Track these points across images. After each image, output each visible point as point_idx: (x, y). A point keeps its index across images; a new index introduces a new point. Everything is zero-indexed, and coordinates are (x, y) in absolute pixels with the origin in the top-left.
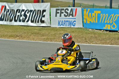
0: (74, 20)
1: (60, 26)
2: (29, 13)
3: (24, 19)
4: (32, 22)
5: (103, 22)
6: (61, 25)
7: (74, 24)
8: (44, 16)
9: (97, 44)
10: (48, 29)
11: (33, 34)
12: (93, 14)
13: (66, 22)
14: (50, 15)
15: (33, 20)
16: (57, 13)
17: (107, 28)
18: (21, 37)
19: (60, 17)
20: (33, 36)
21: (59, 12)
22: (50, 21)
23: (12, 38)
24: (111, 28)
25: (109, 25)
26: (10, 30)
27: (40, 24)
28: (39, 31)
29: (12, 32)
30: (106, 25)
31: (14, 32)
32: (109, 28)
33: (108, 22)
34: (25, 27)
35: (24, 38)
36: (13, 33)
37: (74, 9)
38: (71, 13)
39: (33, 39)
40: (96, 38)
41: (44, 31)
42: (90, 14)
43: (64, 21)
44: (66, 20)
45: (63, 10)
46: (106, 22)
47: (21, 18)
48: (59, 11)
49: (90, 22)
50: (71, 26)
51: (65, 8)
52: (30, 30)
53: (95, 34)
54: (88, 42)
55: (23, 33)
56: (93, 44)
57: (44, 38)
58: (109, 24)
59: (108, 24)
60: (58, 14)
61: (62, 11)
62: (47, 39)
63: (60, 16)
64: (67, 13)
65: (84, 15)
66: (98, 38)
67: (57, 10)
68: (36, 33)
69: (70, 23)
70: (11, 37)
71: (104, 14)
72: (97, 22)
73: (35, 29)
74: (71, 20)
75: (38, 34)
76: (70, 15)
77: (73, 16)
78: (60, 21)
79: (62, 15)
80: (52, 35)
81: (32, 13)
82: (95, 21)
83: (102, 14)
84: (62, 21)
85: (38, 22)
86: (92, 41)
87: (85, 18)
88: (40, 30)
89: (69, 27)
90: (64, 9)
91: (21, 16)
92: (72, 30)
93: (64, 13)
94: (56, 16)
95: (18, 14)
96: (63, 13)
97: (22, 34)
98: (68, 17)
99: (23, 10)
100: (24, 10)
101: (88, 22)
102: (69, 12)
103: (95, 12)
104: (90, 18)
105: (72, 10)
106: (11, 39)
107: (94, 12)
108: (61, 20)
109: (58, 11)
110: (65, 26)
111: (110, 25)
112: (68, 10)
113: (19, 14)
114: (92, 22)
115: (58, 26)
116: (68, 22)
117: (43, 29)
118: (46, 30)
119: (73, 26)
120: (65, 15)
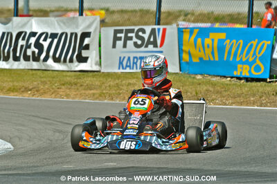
1: (123, 68)
2: (49, 40)
3: (36, 55)
4: (56, 60)
5: (231, 59)
6: (127, 66)
8: (87, 47)
9: (225, 104)
11: (64, 85)
12: (208, 41)
13: (139, 61)
14: (100, 46)
16: (116, 39)
17: (241, 73)
18: (37, 91)
19: (125, 49)
20: (66, 88)
21: (120, 37)
22: (100, 58)
23: (16, 93)
24: (250, 72)
25: (245, 66)
26: (6, 78)
28: (77, 79)
29: (13, 81)
30: (239, 66)
31: (18, 81)
32: (246, 74)
33: (244, 59)
35: (45, 93)
37: (159, 29)
38: (152, 40)
39: (68, 96)
40: (218, 92)
41: (90, 79)
42: (199, 40)
43: (134, 58)
44: (138, 56)
45: (132, 31)
46: (238, 59)
48: (122, 35)
49: (201, 59)
51: (136, 28)
52: (54, 77)
53: (214, 85)
55: (39, 82)
57: (94, 94)
58: (247, 62)
59: (244, 63)
60: (118, 42)
61: (130, 35)
62: (102, 95)
63: (125, 46)
64: (142, 39)
65: (184, 43)
67: (116, 32)
68: (71, 84)
70: (13, 91)
71: (234, 41)
72: (217, 59)
73: (66, 76)
75: (76, 84)
76: (149, 43)
77: (155, 46)
78: (124, 58)
79: (130, 43)
80: (110, 86)
81: (56, 41)
82: (214, 58)
83: (228, 41)
84: (129, 58)
85: (71, 61)
86: (213, 100)
87: (187, 50)
88: (78, 77)
90: (134, 30)
91: (29, 46)
93: (135, 39)
94: (114, 46)
96: (131, 38)
97: (38, 84)
98: (143, 49)
99: (33, 34)
100: (36, 33)
101: (195, 60)
102: (146, 36)
103: (212, 35)
104: (200, 51)
105: (153, 31)
106: (14, 96)
107: (208, 37)
108: (127, 55)
109: (119, 35)
110: (137, 68)
111: (248, 67)
112: (144, 31)
113: (24, 43)
114: (205, 59)
115: (119, 68)
118: (93, 76)
120: (135, 44)
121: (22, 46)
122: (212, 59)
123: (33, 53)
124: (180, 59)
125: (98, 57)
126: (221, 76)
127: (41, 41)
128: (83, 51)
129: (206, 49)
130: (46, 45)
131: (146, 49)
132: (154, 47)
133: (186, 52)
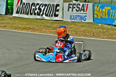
0: (85, 15)
1: (71, 20)
2: (44, 7)
4: (46, 15)
5: (112, 18)
6: (73, 19)
7: (85, 19)
8: (58, 10)
9: (104, 38)
10: (60, 22)
11: (45, 27)
12: (104, 10)
13: (78, 17)
14: (63, 10)
15: (47, 14)
18: (34, 29)
20: (45, 29)
21: (71, 7)
22: (63, 15)
23: (26, 30)
26: (24, 23)
27: (54, 18)
29: (26, 24)
30: (115, 21)
31: (28, 24)
34: (39, 20)
35: (37, 30)
36: (27, 26)
37: (85, 4)
38: (83, 8)
39: (45, 32)
40: (104, 32)
41: (56, 24)
42: (101, 9)
43: (76, 16)
46: (115, 18)
47: (36, 12)
49: (101, 17)
50: (82, 20)
52: (43, 23)
53: (103, 29)
54: (96, 37)
56: (100, 38)
57: (55, 32)
60: (70, 9)
61: (74, 6)
63: (72, 11)
65: (95, 10)
66: (106, 33)
68: (48, 27)
69: (81, 18)
70: (24, 29)
71: (114, 10)
72: (107, 17)
73: (48, 23)
74: (82, 15)
75: (50, 27)
76: (82, 10)
78: (72, 15)
81: (46, 7)
82: (106, 17)
83: (111, 10)
85: (52, 16)
86: (100, 36)
88: (52, 23)
89: (80, 21)
90: (76, 4)
92: (82, 25)
93: (76, 8)
94: (68, 10)
95: (33, 7)
97: (35, 26)
98: (79, 12)
99: (38, 4)
101: (99, 17)
103: (105, 8)
104: (101, 14)
105: (83, 5)
106: (24, 31)
110: (76, 20)
112: (80, 5)
114: (102, 17)
115: (70, 20)
116: (79, 17)
117: (55, 22)
118: (58, 23)
119: (84, 20)
120: (76, 10)
121: (33, 9)
122: (105, 17)
123: (38, 12)
124: (93, 17)
125: (62, 15)
126: (108, 25)
127: (41, 7)
128: (56, 12)
129: (103, 13)
130: (42, 9)
131: (80, 12)
132: (83, 11)
133: (96, 14)
